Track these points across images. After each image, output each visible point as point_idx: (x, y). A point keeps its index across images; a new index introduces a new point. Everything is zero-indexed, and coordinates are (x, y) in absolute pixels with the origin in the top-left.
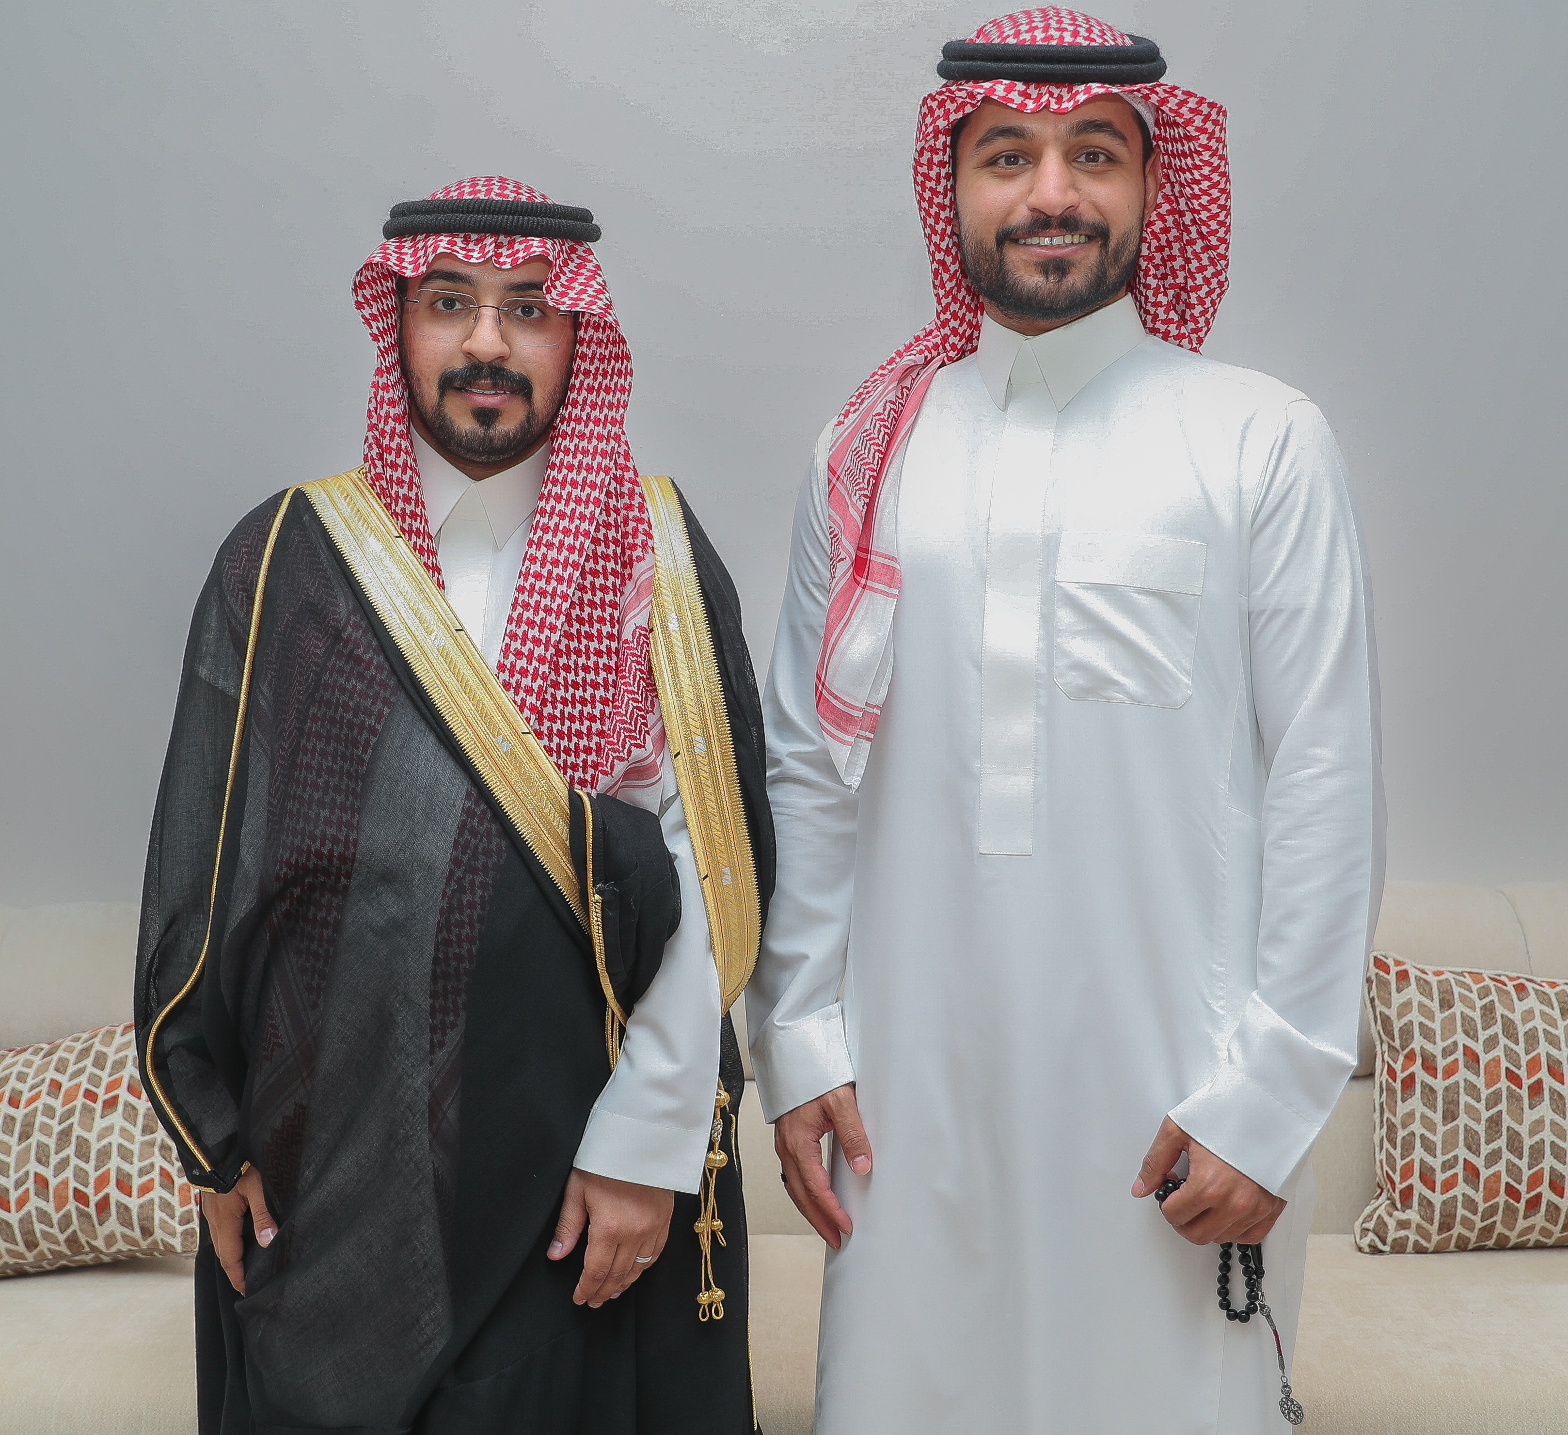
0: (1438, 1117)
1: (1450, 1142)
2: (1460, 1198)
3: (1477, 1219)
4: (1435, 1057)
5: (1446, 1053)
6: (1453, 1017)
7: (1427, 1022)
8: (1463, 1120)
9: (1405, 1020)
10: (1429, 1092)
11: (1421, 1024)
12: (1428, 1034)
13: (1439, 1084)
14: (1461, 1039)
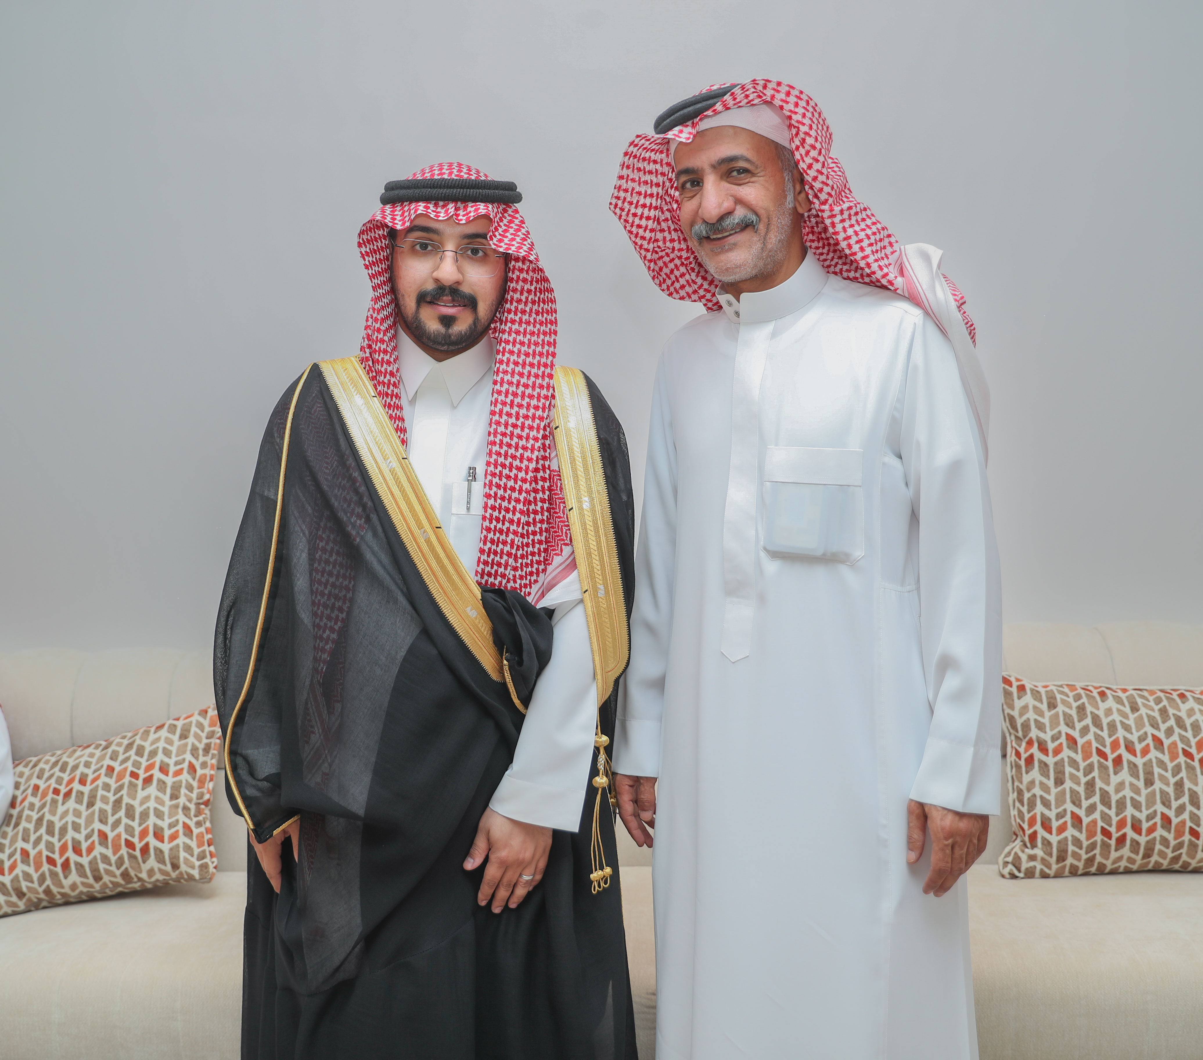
0: (1051, 783)
1: (1060, 799)
2: (1070, 838)
3: (1082, 852)
4: (1046, 742)
5: (1054, 738)
6: (1057, 715)
7: (1039, 719)
8: (1068, 784)
9: (1024, 718)
10: (1044, 766)
11: (1036, 720)
12: (1041, 727)
13: (1050, 760)
14: (1064, 729)
